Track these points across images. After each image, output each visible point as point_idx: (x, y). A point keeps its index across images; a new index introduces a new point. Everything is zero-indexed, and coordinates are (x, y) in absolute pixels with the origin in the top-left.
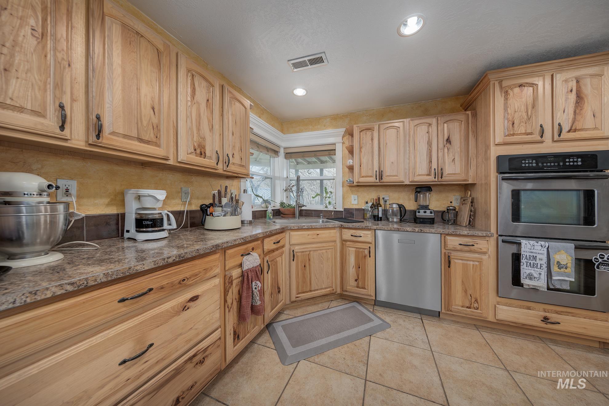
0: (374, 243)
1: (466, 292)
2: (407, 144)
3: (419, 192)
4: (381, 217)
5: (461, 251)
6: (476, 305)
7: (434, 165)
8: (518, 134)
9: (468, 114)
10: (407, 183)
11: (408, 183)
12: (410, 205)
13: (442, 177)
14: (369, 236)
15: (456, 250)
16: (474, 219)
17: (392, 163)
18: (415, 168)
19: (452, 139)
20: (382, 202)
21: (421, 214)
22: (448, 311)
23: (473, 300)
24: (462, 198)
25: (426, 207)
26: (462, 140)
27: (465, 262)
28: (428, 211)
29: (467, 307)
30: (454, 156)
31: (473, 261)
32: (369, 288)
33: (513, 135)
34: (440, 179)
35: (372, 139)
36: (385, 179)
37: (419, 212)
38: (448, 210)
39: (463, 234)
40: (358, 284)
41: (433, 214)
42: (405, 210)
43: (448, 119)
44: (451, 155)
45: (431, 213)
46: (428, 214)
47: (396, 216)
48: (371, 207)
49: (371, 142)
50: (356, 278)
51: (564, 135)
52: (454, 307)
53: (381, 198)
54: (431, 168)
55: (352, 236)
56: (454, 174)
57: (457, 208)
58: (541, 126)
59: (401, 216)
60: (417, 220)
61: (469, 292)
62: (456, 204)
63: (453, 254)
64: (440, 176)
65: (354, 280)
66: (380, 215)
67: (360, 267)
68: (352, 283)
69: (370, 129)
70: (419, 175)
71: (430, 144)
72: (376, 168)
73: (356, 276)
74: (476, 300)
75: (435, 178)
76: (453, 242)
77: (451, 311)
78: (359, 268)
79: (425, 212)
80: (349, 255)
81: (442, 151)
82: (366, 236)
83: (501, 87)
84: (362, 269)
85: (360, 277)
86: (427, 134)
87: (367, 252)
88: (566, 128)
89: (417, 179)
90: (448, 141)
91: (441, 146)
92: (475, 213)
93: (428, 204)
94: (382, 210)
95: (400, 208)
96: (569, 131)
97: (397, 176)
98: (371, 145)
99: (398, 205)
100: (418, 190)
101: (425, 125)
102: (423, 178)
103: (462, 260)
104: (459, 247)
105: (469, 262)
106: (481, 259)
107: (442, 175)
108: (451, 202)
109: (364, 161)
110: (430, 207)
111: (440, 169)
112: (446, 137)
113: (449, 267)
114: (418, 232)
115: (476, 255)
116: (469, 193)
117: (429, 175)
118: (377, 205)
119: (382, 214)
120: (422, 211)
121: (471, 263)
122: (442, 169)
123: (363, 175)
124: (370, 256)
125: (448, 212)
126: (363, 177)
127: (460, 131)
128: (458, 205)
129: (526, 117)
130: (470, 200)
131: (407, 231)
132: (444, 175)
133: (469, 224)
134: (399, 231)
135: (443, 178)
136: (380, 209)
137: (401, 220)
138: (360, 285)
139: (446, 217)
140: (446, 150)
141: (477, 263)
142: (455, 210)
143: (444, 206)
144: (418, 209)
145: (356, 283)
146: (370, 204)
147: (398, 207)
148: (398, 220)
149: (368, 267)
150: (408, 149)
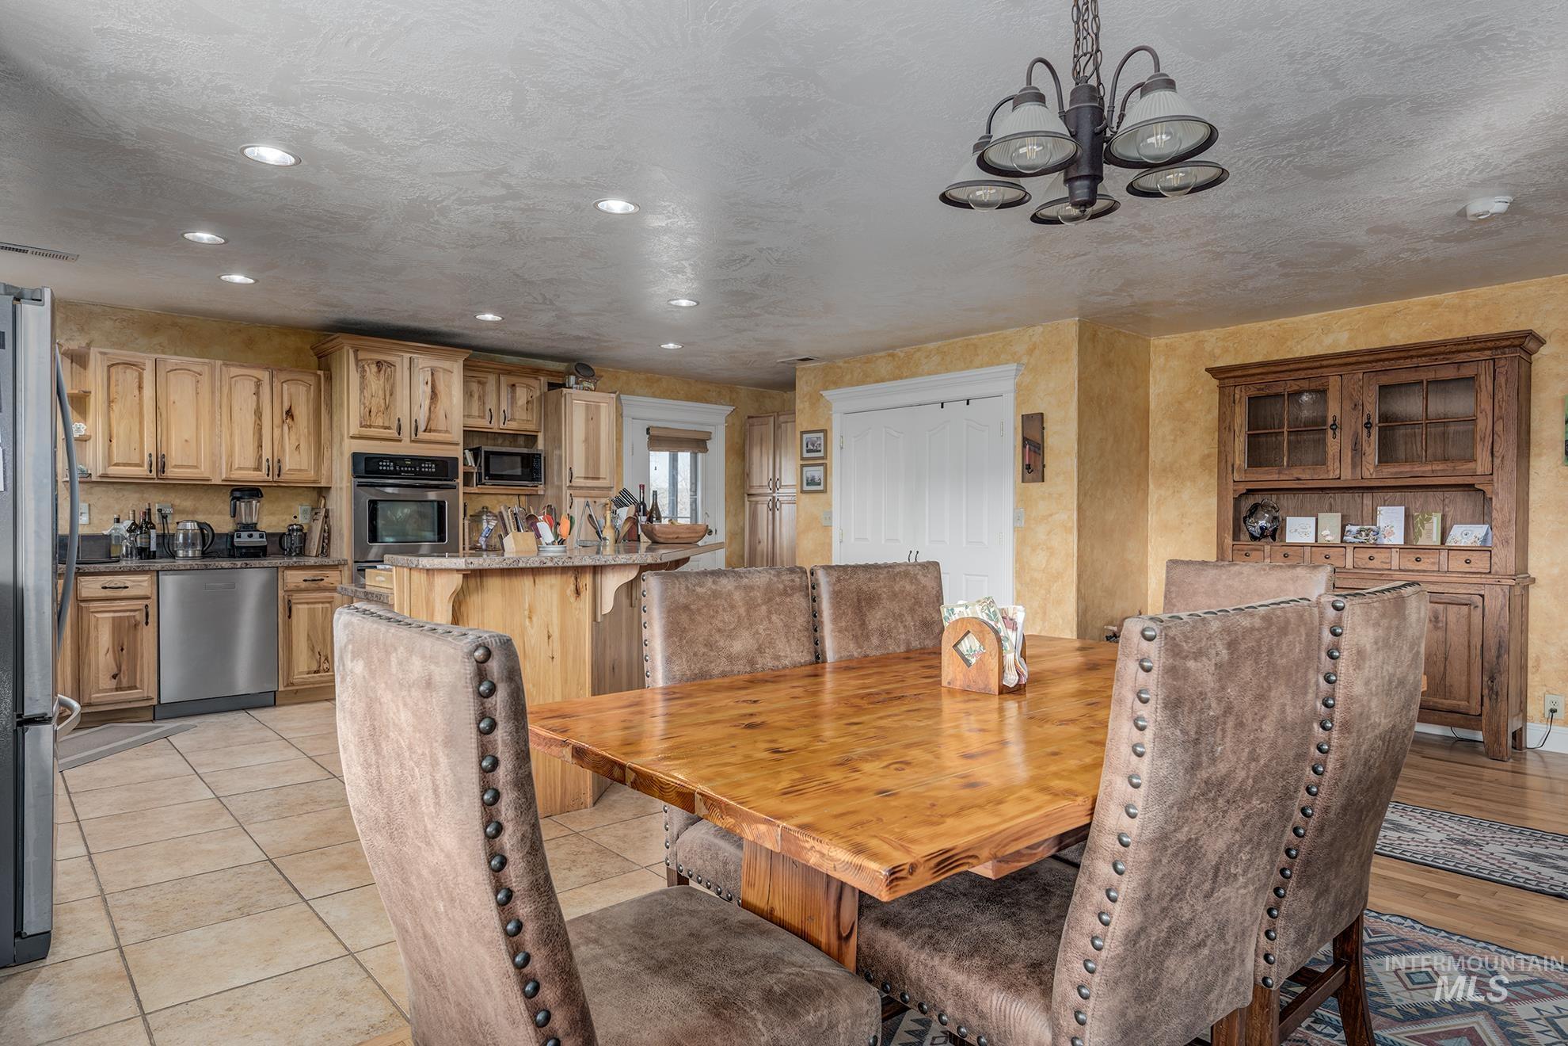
0: (155, 597)
1: (313, 650)
2: (217, 408)
3: (238, 499)
4: (154, 552)
5: (306, 590)
6: (326, 666)
7: (267, 453)
8: (375, 427)
9: (320, 376)
10: (217, 481)
11: (219, 482)
12: (222, 523)
13: (279, 475)
14: (145, 584)
15: (299, 590)
16: (328, 544)
17: (186, 441)
18: (231, 455)
19: (296, 412)
20: (156, 519)
21: (244, 539)
22: (288, 685)
23: (323, 659)
24: (313, 509)
25: (251, 527)
26: (311, 417)
27: (312, 606)
28: (256, 534)
29: (315, 672)
30: (298, 440)
31: (323, 603)
32: (146, 688)
33: (370, 426)
34: (276, 477)
35: (140, 388)
36: (171, 472)
37: (239, 537)
38: (289, 530)
39: (309, 564)
40: (120, 681)
41: (264, 539)
42: (213, 534)
43: (289, 378)
44: (293, 438)
45: (262, 537)
46: (256, 540)
47: (194, 545)
48: (130, 530)
49: (136, 392)
50: (115, 671)
51: (422, 435)
52: (297, 677)
53: (154, 511)
54: (261, 457)
55: (105, 588)
56: (300, 470)
57: (305, 527)
58: (399, 420)
59: (204, 544)
60: (236, 552)
61: (317, 649)
62: (301, 520)
63: (296, 597)
64: (276, 472)
65: (109, 676)
66: (153, 548)
67: (125, 647)
68: (106, 682)
69: (134, 365)
70: (240, 468)
71: (258, 413)
72: (149, 447)
73: (114, 666)
74: (326, 659)
75: (268, 475)
76: (294, 578)
77: (293, 684)
78: (122, 650)
79: (251, 536)
80: (96, 627)
81: (280, 430)
82: (140, 584)
83: (357, 361)
84: (128, 653)
85: (124, 667)
86: (255, 397)
87: (140, 616)
88: (422, 427)
89: (237, 475)
90: (289, 413)
91: (277, 421)
92: (329, 533)
93: (254, 521)
94: (158, 536)
95: (201, 529)
96: (425, 431)
97: (196, 467)
98: (137, 398)
99: (199, 524)
100: (237, 494)
101: (251, 380)
102: (248, 475)
103: (308, 603)
104: (304, 585)
105: (316, 606)
106: (333, 598)
107: (280, 471)
108: (295, 517)
109: (119, 430)
110: (258, 527)
111: (276, 460)
112: (286, 407)
113: (290, 617)
114: (241, 568)
115: (327, 594)
116: (323, 501)
117: (258, 469)
118: (142, 526)
119: (158, 545)
120: (244, 534)
121: (320, 606)
122: (279, 461)
123: (115, 461)
124: (147, 623)
125: (290, 535)
126: (116, 465)
127: (308, 400)
128: (307, 521)
129: (383, 405)
130: (323, 513)
131: (222, 568)
132: (283, 471)
133: (322, 552)
134: (207, 569)
135: (282, 477)
136: (153, 533)
137: (203, 553)
138: (125, 682)
139: (286, 543)
140: (286, 428)
141: (328, 605)
142: (301, 530)
143: (283, 524)
144: (237, 531)
145: (114, 682)
146: (127, 523)
147: (196, 527)
148: (198, 554)
149: (142, 645)
150: (218, 417)
